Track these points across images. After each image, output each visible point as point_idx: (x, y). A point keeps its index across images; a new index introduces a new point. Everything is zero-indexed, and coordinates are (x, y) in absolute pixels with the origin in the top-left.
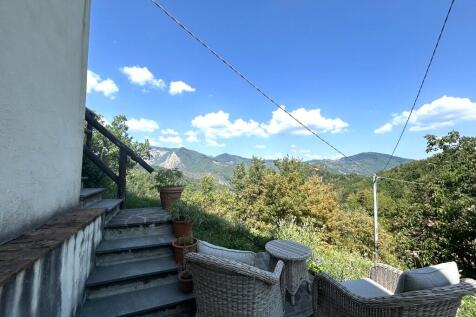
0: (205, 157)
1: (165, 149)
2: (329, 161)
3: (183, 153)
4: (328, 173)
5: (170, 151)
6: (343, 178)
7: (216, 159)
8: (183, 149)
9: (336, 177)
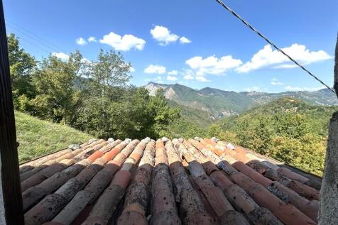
0: (192, 90)
1: (165, 85)
2: (305, 93)
3: (177, 87)
4: (303, 105)
5: (169, 86)
6: (321, 109)
7: (200, 92)
8: (177, 85)
9: (313, 108)
